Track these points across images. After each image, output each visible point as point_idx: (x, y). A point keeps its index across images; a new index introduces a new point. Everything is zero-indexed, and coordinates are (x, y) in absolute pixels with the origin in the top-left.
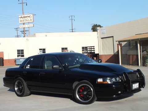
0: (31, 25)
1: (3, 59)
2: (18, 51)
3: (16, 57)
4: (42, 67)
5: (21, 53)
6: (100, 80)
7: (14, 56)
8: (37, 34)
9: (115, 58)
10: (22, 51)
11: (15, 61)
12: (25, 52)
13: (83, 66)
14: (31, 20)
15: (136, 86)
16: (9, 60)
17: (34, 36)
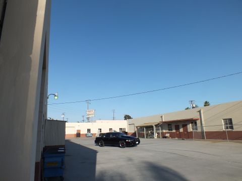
1: (80, 134)
4: (109, 136)
5: (89, 130)
6: (127, 140)
7: (86, 132)
8: (97, 121)
9: (134, 134)
11: (86, 134)
12: (91, 130)
13: (122, 136)
14: (93, 113)
15: (137, 143)
16: (83, 134)
17: (95, 122)
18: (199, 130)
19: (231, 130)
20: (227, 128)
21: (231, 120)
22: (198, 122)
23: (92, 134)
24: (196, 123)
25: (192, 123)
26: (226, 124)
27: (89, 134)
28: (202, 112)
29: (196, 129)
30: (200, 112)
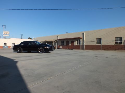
0: (8, 35)
2: (4, 43)
3: (4, 46)
5: (5, 44)
6: (45, 47)
10: (6, 43)
11: (3, 47)
14: (8, 33)
15: (53, 49)
17: (10, 39)
18: (81, 44)
19: (100, 44)
20: (97, 43)
23: (8, 47)
24: (80, 40)
25: (77, 41)
26: (98, 41)
27: (6, 47)
29: (80, 44)
30: (83, 34)
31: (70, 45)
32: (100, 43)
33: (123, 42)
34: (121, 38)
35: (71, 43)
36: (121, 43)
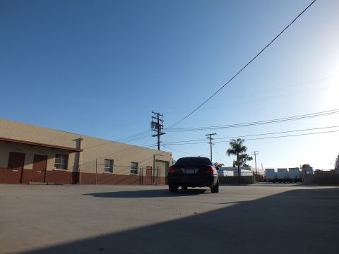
18: (70, 168)
19: (110, 173)
20: (106, 170)
21: (112, 161)
22: (72, 157)
24: (66, 157)
25: (57, 156)
26: (106, 165)
28: (82, 143)
29: (65, 167)
30: (79, 141)
31: (29, 167)
32: (111, 170)
33: (139, 170)
34: (137, 164)
35: (34, 162)
36: (136, 172)
